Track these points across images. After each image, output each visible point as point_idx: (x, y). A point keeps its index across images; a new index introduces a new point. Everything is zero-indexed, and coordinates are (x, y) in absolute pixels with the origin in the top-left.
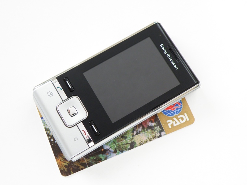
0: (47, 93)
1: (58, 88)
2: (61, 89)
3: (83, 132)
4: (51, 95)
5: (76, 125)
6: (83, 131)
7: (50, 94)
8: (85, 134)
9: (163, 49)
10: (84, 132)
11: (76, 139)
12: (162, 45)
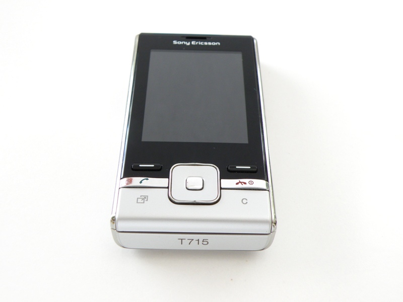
0: (137, 202)
1: (141, 182)
2: (147, 179)
3: (240, 186)
4: (145, 200)
5: (221, 188)
6: (237, 184)
7: (143, 199)
8: (245, 183)
9: (180, 43)
10: (240, 184)
11: (244, 201)
12: (175, 42)
